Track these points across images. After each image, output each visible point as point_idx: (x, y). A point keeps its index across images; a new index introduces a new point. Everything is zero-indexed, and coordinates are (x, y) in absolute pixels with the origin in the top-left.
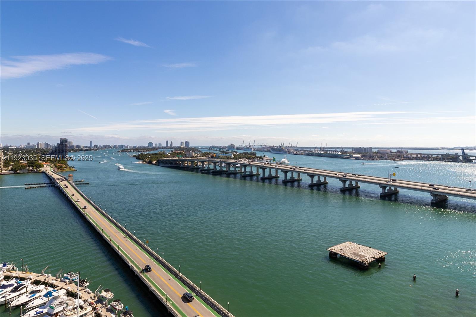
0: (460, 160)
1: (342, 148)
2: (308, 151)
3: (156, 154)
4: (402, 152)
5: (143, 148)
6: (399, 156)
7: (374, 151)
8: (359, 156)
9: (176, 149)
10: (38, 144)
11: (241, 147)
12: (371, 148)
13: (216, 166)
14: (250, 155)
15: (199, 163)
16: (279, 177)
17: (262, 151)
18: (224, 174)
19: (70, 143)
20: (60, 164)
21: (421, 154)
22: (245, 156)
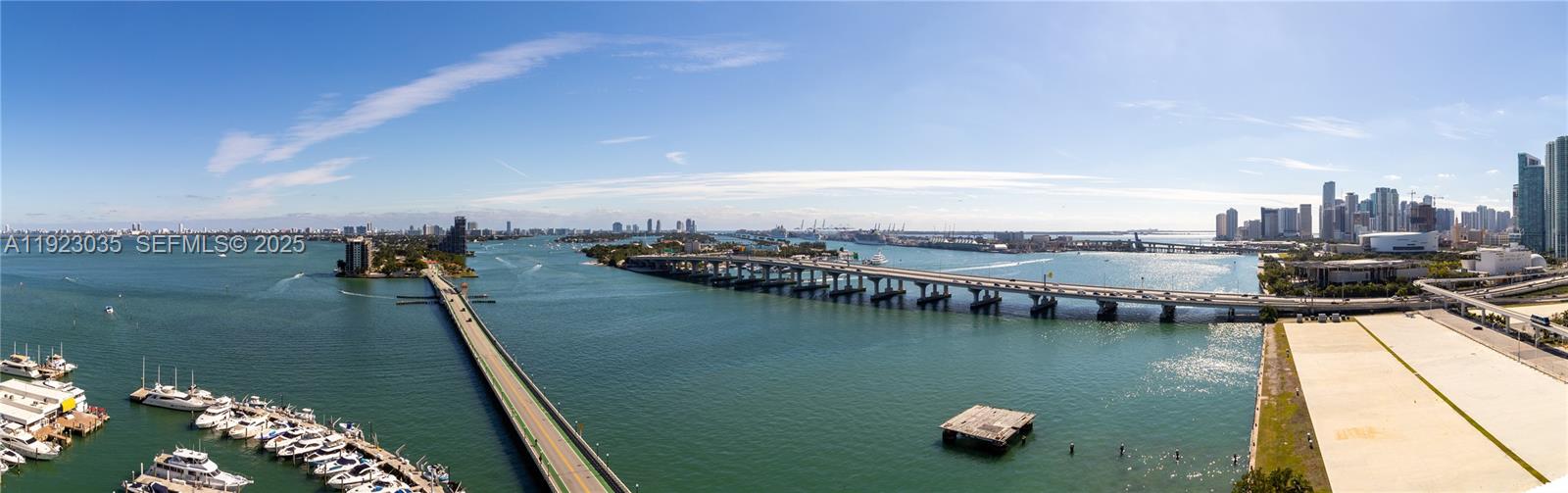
0: (1134, 249)
1: (980, 234)
2: (922, 239)
3: (625, 247)
4: (1064, 239)
5: (603, 235)
6: (1061, 245)
7: (1026, 237)
8: (1004, 246)
9: (667, 235)
10: (425, 228)
11: (798, 232)
12: (1022, 233)
13: (743, 271)
14: (814, 248)
15: (709, 265)
16: (864, 290)
17: (837, 240)
18: (757, 286)
19: (474, 224)
20: (453, 265)
21: (1088, 241)
22: (805, 249)
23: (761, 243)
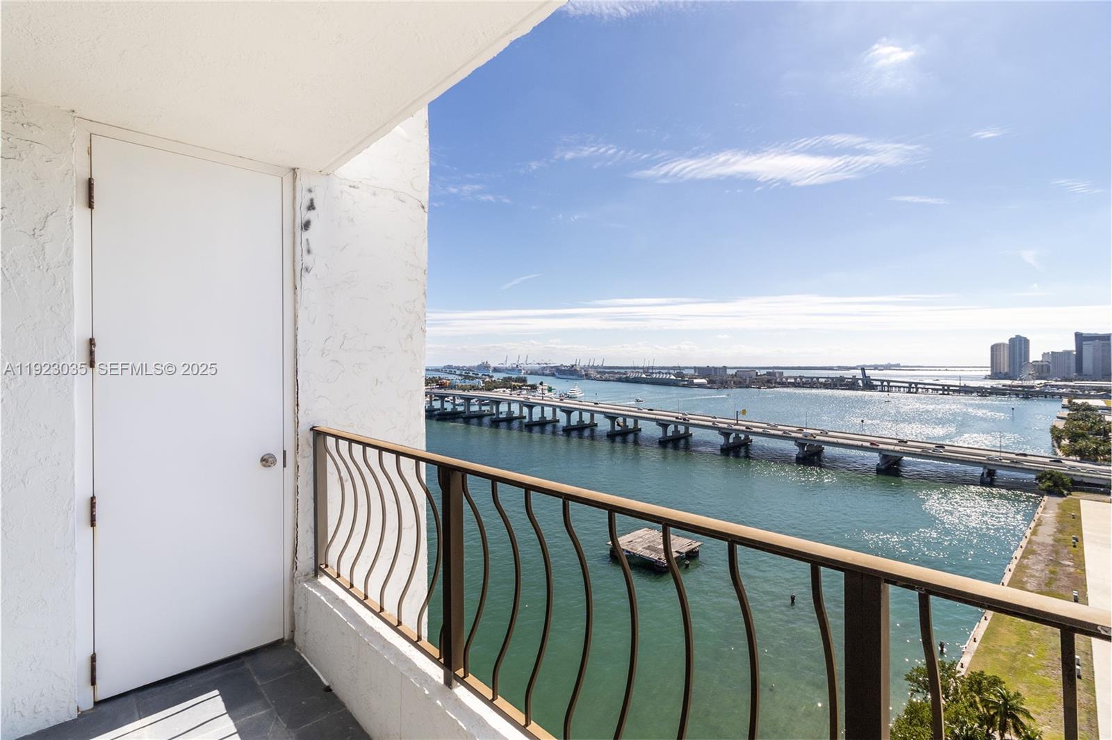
0: (860, 386)
1: (679, 368)
2: (621, 373)
4: (774, 374)
8: (704, 381)
11: (502, 367)
12: (725, 368)
13: (445, 403)
14: (516, 382)
17: (539, 375)
18: (458, 418)
21: (801, 377)
22: (506, 383)
23: (467, 377)
